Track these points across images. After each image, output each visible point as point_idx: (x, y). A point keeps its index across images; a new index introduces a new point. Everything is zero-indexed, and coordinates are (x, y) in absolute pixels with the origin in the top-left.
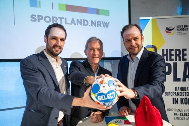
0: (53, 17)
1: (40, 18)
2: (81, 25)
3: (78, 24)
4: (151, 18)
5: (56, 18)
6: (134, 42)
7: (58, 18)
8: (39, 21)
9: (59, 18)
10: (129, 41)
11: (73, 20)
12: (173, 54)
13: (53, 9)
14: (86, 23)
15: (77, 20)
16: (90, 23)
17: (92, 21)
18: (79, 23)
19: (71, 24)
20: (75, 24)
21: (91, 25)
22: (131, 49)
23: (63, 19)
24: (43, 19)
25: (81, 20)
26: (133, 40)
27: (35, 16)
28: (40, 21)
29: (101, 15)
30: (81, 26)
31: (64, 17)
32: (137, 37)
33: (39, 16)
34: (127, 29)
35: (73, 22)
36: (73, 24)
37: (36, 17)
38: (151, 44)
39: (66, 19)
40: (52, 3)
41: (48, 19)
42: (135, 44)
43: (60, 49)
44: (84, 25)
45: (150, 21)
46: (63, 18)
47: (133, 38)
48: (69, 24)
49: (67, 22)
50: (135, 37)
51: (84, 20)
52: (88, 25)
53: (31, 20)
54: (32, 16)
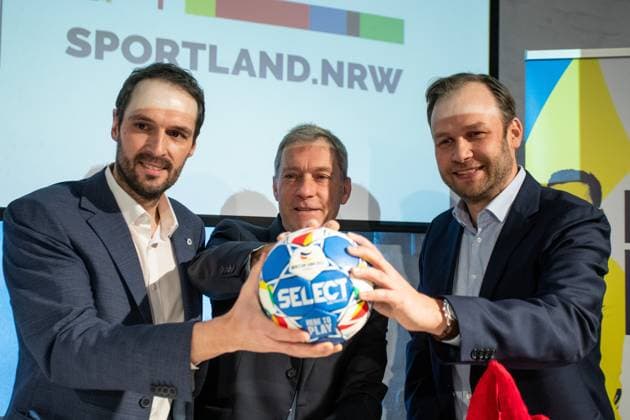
0: (161, 43)
1: (107, 41)
2: (279, 76)
3: (263, 75)
4: (576, 53)
5: (172, 44)
7: (180, 44)
8: (99, 56)
9: (185, 44)
11: (244, 54)
13: (160, 6)
14: (299, 69)
15: (263, 56)
16: (316, 72)
17: (326, 64)
18: (268, 70)
19: (235, 72)
20: (252, 74)
21: (320, 81)
22: (456, 174)
23: (200, 52)
24: (119, 51)
25: (280, 57)
26: (462, 140)
27: (86, 33)
28: (106, 54)
29: (367, 37)
30: (279, 82)
31: (208, 42)
32: (481, 124)
33: (100, 35)
35: (244, 63)
36: (244, 74)
37: (91, 40)
38: (577, 168)
39: (213, 49)
41: (137, 49)
42: (471, 155)
43: (165, 171)
44: (292, 77)
45: (574, 67)
46: (203, 47)
47: (463, 129)
48: (225, 71)
49: (220, 63)
51: (292, 59)
52: (309, 80)
53: (70, 51)
54: (73, 34)
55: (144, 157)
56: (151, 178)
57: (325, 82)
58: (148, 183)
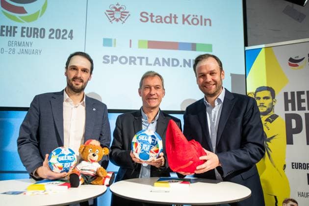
0: (131, 58)
1: (114, 58)
2: (169, 65)
3: (163, 65)
4: (263, 46)
5: (134, 58)
6: (209, 78)
7: (136, 58)
8: (112, 63)
9: (138, 58)
10: (202, 76)
11: (157, 59)
12: (304, 99)
13: (130, 47)
14: (175, 63)
15: (164, 59)
16: (181, 63)
17: (185, 60)
18: (165, 64)
19: (154, 65)
20: (160, 65)
22: (205, 86)
23: (143, 60)
24: (118, 61)
25: (169, 59)
26: (208, 75)
27: (108, 57)
28: (114, 62)
29: (199, 51)
31: (145, 56)
32: (214, 70)
33: (113, 57)
34: (201, 60)
35: (157, 62)
36: (157, 65)
37: (110, 58)
39: (147, 59)
40: (131, 41)
41: (123, 60)
42: (211, 80)
43: (82, 83)
44: (173, 65)
46: (144, 58)
47: (209, 71)
48: (151, 65)
49: (149, 63)
50: (211, 71)
51: (173, 60)
52: (179, 65)
53: (104, 62)
54: (104, 58)
55: (75, 78)
56: (77, 84)
57: (184, 66)
58: (76, 86)
